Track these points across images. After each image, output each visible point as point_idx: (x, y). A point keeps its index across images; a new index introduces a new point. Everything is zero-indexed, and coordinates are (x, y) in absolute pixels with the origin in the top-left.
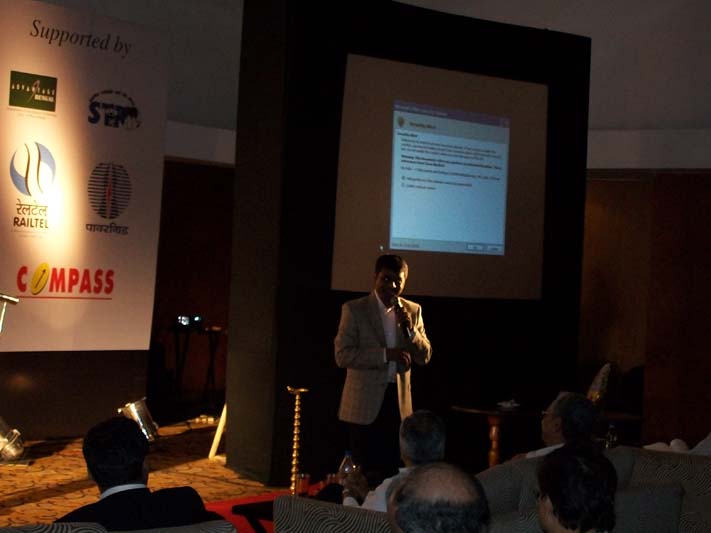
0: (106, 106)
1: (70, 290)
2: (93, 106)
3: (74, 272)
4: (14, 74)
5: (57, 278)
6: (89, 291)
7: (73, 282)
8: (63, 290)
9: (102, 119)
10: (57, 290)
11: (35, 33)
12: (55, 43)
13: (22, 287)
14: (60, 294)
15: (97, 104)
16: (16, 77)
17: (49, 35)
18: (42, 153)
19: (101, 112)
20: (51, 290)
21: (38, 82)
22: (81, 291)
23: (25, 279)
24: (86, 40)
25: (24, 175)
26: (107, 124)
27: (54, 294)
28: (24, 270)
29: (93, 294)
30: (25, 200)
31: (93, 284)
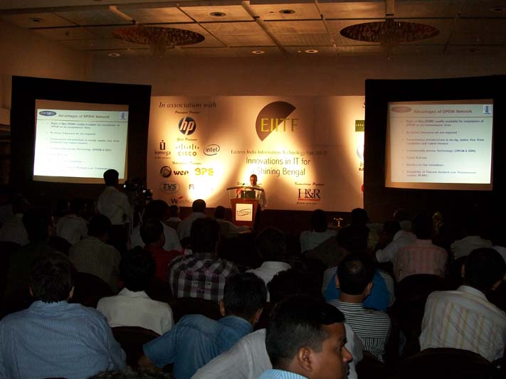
4: (357, 121)
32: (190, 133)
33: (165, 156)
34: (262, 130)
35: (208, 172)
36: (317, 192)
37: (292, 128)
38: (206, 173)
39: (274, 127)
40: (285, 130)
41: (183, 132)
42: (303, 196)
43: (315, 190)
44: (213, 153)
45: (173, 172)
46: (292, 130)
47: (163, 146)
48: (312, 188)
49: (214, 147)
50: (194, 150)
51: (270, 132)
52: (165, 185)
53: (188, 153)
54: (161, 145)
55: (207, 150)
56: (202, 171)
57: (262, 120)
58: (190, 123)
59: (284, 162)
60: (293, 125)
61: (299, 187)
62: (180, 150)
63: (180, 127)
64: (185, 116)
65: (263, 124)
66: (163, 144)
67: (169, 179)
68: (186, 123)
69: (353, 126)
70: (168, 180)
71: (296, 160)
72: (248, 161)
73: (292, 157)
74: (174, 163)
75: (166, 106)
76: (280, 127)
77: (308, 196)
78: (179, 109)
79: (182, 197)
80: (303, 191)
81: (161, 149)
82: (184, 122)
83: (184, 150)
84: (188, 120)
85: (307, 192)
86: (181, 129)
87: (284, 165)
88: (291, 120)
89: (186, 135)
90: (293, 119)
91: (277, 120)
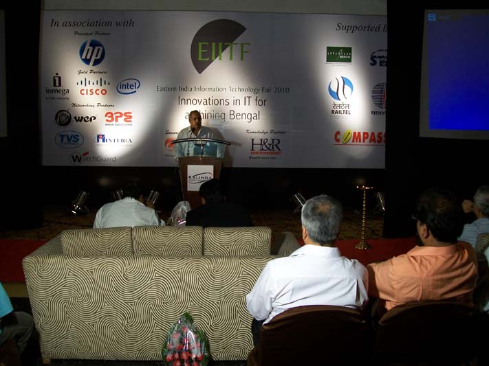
0: (380, 57)
1: (364, 141)
2: (372, 58)
3: (365, 133)
4: (328, 48)
5: (356, 137)
6: (375, 142)
7: (365, 138)
8: (360, 141)
9: (378, 63)
10: (357, 141)
11: (338, 28)
12: (350, 32)
13: (338, 140)
14: (358, 143)
15: (375, 57)
16: (329, 49)
17: (346, 29)
18: (345, 81)
19: (378, 60)
20: (353, 141)
21: (341, 50)
22: (370, 142)
23: (338, 137)
24: (366, 29)
25: (336, 91)
26: (381, 65)
27: (355, 143)
28: (338, 133)
29: (377, 143)
30: (337, 102)
31: (377, 138)
32: (96, 63)
33: (59, 95)
34: (200, 59)
35: (124, 117)
36: (276, 142)
37: (242, 55)
38: (121, 120)
39: (217, 55)
40: (231, 59)
41: (87, 61)
42: (257, 148)
43: (273, 140)
44: (131, 91)
45: (73, 119)
46: (242, 59)
47: (58, 81)
48: (269, 136)
49: (132, 82)
50: (104, 87)
51: (211, 62)
52: (62, 136)
53: (94, 91)
54: (55, 81)
55: (122, 87)
56: (114, 116)
57: (200, 44)
58: (97, 48)
59: (231, 103)
60: (242, 52)
61: (253, 136)
62: (83, 87)
63: (81, 55)
64: (89, 39)
65: (200, 51)
66: (57, 79)
67: (67, 128)
68: (91, 48)
69: (324, 54)
70: (67, 130)
71: (247, 99)
72: (181, 101)
73: (240, 96)
74: (74, 105)
75: (60, 24)
76: (225, 55)
77: (265, 148)
78: (80, 29)
79: (87, 153)
80: (257, 141)
81: (55, 85)
82: (87, 47)
83: (89, 87)
84: (94, 44)
85: (263, 142)
86: (83, 57)
87: (231, 107)
88: (239, 46)
89: (90, 67)
90: (242, 45)
91: (220, 44)
